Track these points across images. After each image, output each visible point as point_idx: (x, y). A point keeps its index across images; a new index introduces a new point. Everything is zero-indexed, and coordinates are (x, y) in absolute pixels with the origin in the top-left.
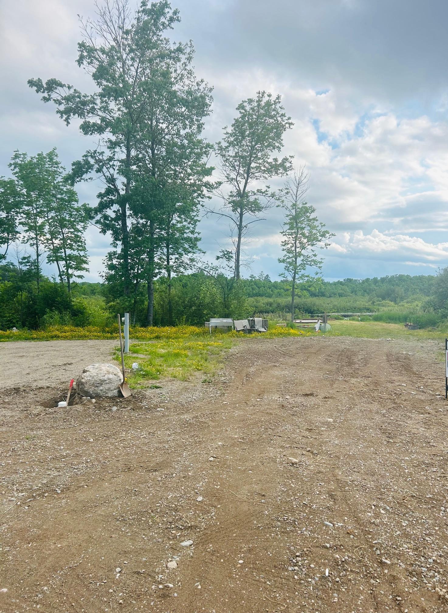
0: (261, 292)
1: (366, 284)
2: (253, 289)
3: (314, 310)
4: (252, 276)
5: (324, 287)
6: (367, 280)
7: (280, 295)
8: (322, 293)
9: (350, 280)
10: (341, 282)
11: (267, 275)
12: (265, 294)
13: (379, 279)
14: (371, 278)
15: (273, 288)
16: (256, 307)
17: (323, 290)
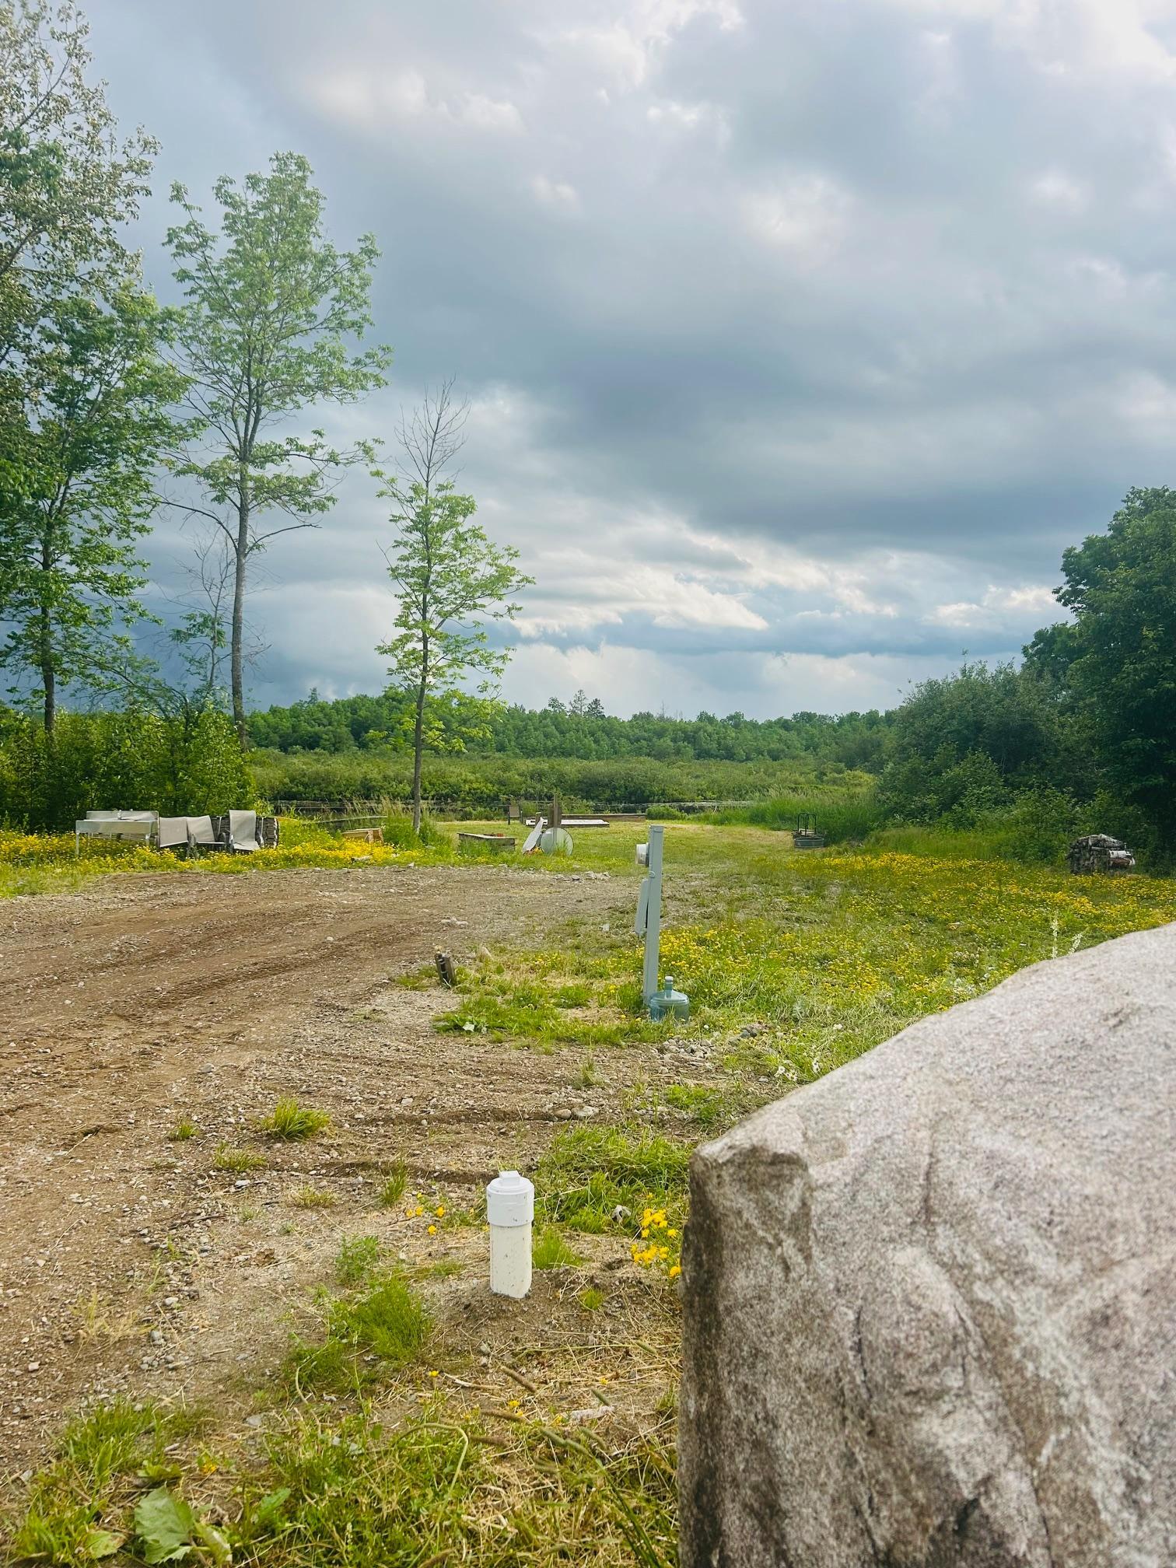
0: (567, 745)
1: (847, 727)
2: (546, 736)
3: (652, 794)
4: (554, 703)
5: (734, 735)
6: (853, 716)
7: (616, 753)
8: (727, 749)
9: (808, 717)
10: (786, 721)
11: (596, 702)
12: (578, 750)
13: (882, 714)
14: (863, 712)
15: (599, 733)
16: (502, 783)
17: (730, 742)
